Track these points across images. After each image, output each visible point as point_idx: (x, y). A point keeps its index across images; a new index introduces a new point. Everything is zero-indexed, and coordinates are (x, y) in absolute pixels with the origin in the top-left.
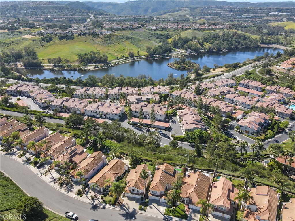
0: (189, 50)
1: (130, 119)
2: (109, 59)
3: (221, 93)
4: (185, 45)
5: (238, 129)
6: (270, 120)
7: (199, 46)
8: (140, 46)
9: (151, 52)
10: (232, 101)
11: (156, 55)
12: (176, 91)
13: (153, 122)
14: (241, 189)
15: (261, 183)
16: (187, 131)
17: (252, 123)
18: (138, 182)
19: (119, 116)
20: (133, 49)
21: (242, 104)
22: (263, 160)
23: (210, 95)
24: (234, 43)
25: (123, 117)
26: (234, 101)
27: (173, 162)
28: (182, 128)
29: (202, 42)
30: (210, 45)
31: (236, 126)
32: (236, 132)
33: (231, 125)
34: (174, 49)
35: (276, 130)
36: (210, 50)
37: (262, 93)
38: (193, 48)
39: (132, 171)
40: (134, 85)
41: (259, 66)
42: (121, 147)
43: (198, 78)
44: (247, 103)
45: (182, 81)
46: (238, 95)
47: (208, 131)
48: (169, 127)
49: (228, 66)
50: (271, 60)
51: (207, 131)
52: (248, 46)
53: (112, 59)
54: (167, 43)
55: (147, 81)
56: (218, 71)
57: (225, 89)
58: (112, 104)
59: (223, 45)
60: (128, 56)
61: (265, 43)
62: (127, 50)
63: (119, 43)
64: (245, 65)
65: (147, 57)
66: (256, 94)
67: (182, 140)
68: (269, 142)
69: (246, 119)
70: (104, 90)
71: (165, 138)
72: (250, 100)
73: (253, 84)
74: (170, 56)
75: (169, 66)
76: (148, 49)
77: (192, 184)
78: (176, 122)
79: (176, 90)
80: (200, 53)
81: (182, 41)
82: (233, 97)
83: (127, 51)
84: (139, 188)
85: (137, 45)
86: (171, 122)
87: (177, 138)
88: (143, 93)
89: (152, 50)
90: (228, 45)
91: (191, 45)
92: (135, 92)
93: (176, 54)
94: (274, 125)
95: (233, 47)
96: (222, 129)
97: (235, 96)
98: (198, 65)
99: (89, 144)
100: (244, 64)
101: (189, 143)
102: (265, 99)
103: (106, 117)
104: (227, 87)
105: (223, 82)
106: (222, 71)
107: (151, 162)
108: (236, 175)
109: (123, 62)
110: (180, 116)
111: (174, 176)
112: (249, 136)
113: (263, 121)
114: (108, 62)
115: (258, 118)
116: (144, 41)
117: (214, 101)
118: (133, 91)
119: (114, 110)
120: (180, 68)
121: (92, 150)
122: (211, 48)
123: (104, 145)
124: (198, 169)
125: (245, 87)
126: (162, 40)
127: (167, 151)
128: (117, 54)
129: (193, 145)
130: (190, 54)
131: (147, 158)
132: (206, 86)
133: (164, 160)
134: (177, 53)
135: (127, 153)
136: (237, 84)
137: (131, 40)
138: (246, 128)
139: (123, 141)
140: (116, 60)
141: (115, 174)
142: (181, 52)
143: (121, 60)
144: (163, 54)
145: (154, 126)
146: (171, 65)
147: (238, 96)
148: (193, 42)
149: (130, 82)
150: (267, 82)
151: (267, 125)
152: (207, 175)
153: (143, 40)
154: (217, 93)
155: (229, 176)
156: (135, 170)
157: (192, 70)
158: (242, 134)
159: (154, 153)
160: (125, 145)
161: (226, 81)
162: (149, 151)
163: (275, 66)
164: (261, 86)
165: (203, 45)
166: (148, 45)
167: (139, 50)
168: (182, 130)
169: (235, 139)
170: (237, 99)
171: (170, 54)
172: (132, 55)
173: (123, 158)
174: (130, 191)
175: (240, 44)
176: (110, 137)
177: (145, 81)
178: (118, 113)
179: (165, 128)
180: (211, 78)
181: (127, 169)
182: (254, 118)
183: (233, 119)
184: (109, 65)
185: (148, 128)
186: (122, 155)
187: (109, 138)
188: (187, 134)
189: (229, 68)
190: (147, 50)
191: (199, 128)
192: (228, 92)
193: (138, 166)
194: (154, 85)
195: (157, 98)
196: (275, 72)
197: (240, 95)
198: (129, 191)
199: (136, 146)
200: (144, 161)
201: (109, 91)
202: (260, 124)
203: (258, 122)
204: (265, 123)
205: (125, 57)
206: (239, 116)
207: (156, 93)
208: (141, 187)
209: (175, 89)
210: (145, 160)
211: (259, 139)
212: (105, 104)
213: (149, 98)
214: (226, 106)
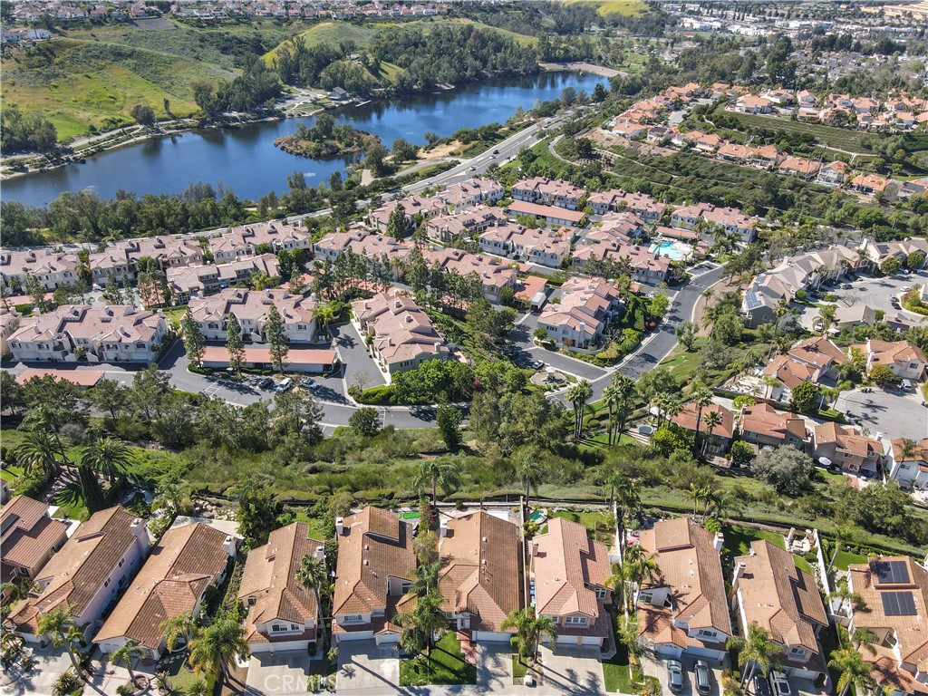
0: (339, 90)
1: (198, 355)
2: (60, 136)
3: (467, 226)
4: (322, 74)
5: (541, 337)
6: (621, 297)
7: (367, 74)
8: (167, 83)
9: (211, 103)
10: (506, 247)
11: (230, 111)
12: (330, 237)
13: (279, 355)
14: (607, 539)
15: (656, 506)
16: (398, 368)
17: (579, 314)
18: (289, 595)
19: (153, 349)
20: (143, 94)
21: (535, 254)
22: (635, 427)
23: (434, 236)
24: (470, 60)
25: (168, 350)
26: (511, 249)
27: (387, 491)
28: (376, 361)
29: (376, 60)
30: (402, 71)
31: (534, 328)
32: (537, 347)
33: (519, 327)
34: (287, 87)
35: (640, 324)
36: (402, 86)
37: (579, 216)
38: (349, 82)
39: (257, 557)
40: (177, 223)
41: (555, 130)
42: (191, 467)
43: (385, 183)
44: (548, 251)
45: (337, 196)
46: (520, 228)
47: (460, 357)
48: (335, 362)
49: (468, 136)
50: (582, 110)
51: (457, 358)
52: (510, 71)
53: (72, 133)
54: (263, 69)
55: (221, 207)
56: (441, 154)
57: (479, 213)
58: (119, 310)
59: (440, 69)
60: (133, 120)
61: (556, 60)
62: (122, 99)
63: (90, 75)
64: (514, 130)
65: (203, 122)
66: (565, 220)
67: (386, 399)
68: (631, 362)
69: (557, 301)
70: (71, 255)
71: (328, 403)
72: (554, 242)
73: (552, 188)
74: (279, 111)
75: (283, 149)
76: (201, 92)
77: (466, 560)
78: (355, 342)
79: (329, 231)
80: (374, 98)
81: (311, 60)
82: (505, 237)
83: (125, 102)
84: (295, 616)
85: (155, 79)
86: (338, 343)
87: (368, 396)
88: (220, 254)
89: (213, 94)
90: (455, 67)
91: (343, 72)
92: (190, 252)
93: (297, 105)
94: (634, 310)
95: (468, 73)
96: (497, 343)
97: (512, 233)
98: (376, 137)
99: (63, 482)
100: (511, 129)
101: (410, 407)
102: (592, 233)
103: (101, 360)
104: (482, 207)
105: (465, 190)
106: (452, 154)
107: (312, 505)
108: (583, 496)
109: (118, 142)
110: (365, 320)
111: (402, 543)
112: (575, 353)
113: (606, 304)
114: (59, 146)
115: (591, 295)
116: (180, 63)
117: (457, 257)
118: (184, 249)
119: (130, 329)
120: (320, 151)
121: (80, 500)
122: (404, 80)
123: (123, 477)
124: (469, 500)
125: (531, 199)
126: (242, 59)
127: (350, 449)
128: (87, 115)
129: (424, 411)
130: (344, 102)
131: (294, 494)
132: (418, 208)
133: (355, 489)
134: (302, 101)
135: (218, 490)
136: (507, 192)
137: (129, 61)
138: (564, 332)
139: (191, 443)
140: (88, 136)
141: (197, 584)
142: (312, 97)
143: (109, 134)
144: (253, 106)
145: (285, 369)
146: (290, 142)
147: (521, 231)
148: (346, 63)
149: (161, 213)
150: (584, 178)
151: (617, 313)
152: (503, 515)
153: (175, 60)
154: (456, 227)
155: (567, 505)
156: (264, 549)
157: (360, 156)
158: (554, 351)
159: (309, 466)
160: (203, 458)
161: (475, 187)
162: (293, 464)
163: (599, 129)
164: (573, 195)
165: (380, 72)
166: (196, 79)
167: (169, 97)
168: (380, 368)
169: (541, 368)
170: (516, 240)
171: (278, 107)
172: (146, 118)
173: (206, 510)
174: (265, 634)
175: (489, 65)
176: (136, 435)
177: (214, 207)
178: (146, 339)
179: (321, 369)
180: (423, 178)
181: (232, 552)
182: (582, 299)
183: (521, 307)
184: (64, 157)
185: (264, 377)
186: (201, 502)
187: (135, 441)
188: (401, 381)
189: (473, 143)
190: (196, 95)
191: (434, 353)
192: (487, 219)
193: (274, 536)
194: (246, 218)
195: (273, 265)
196: (602, 148)
197: (523, 227)
198: (262, 633)
199: (242, 453)
200: (286, 507)
201: (91, 258)
202: (599, 314)
203: (595, 309)
204: (611, 310)
205: (120, 124)
206: (538, 298)
207: (265, 249)
208: (303, 612)
209: (327, 228)
210: (289, 505)
211: (604, 360)
212: (89, 314)
213: (245, 271)
214: (495, 267)
